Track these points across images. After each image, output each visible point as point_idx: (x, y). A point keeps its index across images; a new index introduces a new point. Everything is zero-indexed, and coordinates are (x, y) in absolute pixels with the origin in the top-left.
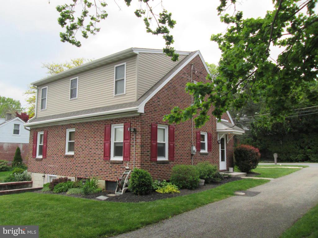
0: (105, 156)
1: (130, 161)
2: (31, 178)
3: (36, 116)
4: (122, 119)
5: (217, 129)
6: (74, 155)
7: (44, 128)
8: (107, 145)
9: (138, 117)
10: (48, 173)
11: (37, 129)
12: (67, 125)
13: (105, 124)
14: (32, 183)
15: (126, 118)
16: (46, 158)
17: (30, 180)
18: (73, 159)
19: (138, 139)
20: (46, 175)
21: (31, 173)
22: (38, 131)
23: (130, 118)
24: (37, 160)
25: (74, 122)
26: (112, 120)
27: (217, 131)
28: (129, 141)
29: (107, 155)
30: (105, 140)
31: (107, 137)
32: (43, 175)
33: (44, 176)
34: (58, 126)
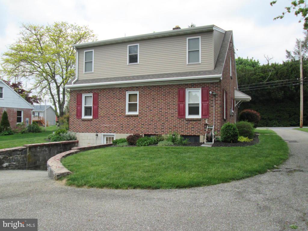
0: (180, 114)
1: (209, 118)
2: (76, 138)
3: (78, 78)
4: (200, 84)
5: (235, 96)
6: (139, 114)
7: (92, 90)
8: (181, 105)
9: (217, 83)
10: (102, 132)
11: (81, 90)
12: (127, 88)
13: (179, 88)
14: (78, 142)
15: (204, 84)
16: (98, 118)
17: (76, 139)
18: (138, 118)
19: (218, 100)
20: (99, 134)
21: (76, 133)
22: (83, 93)
23: (208, 83)
24: (82, 120)
25: (137, 86)
26: (187, 85)
27: (235, 98)
28: (207, 102)
29: (181, 114)
30: (179, 101)
31: (182, 99)
32: (95, 134)
33: (97, 135)
34: (114, 88)
